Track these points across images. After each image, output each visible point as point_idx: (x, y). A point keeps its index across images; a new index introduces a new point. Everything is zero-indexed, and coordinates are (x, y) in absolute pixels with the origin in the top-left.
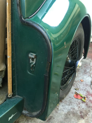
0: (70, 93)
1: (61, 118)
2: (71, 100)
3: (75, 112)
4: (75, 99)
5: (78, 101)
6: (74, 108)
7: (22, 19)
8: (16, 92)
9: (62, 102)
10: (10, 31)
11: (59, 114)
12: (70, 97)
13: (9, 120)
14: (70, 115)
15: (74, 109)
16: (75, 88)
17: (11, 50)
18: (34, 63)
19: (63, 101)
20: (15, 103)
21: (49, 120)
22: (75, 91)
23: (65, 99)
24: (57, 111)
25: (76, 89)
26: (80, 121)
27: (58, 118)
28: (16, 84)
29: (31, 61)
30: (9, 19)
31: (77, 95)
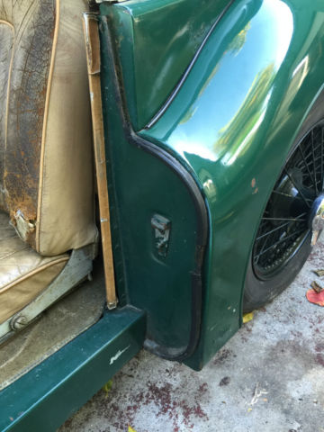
0: (294, 283)
1: (257, 356)
2: (296, 306)
3: (301, 344)
4: (308, 304)
5: (315, 312)
6: (301, 331)
7: (129, 134)
8: (127, 297)
9: (265, 310)
10: (103, 160)
11: (253, 345)
12: (292, 299)
13: (112, 362)
14: (283, 351)
15: (300, 335)
16: (316, 269)
17: (108, 204)
18: (165, 240)
19: (270, 308)
20: (124, 326)
21: (221, 359)
22: (313, 278)
23: (277, 303)
24: (247, 337)
25: (319, 273)
26: (311, 371)
27: (247, 358)
28: (126, 280)
29: (158, 234)
30: (99, 131)
31: (317, 293)
